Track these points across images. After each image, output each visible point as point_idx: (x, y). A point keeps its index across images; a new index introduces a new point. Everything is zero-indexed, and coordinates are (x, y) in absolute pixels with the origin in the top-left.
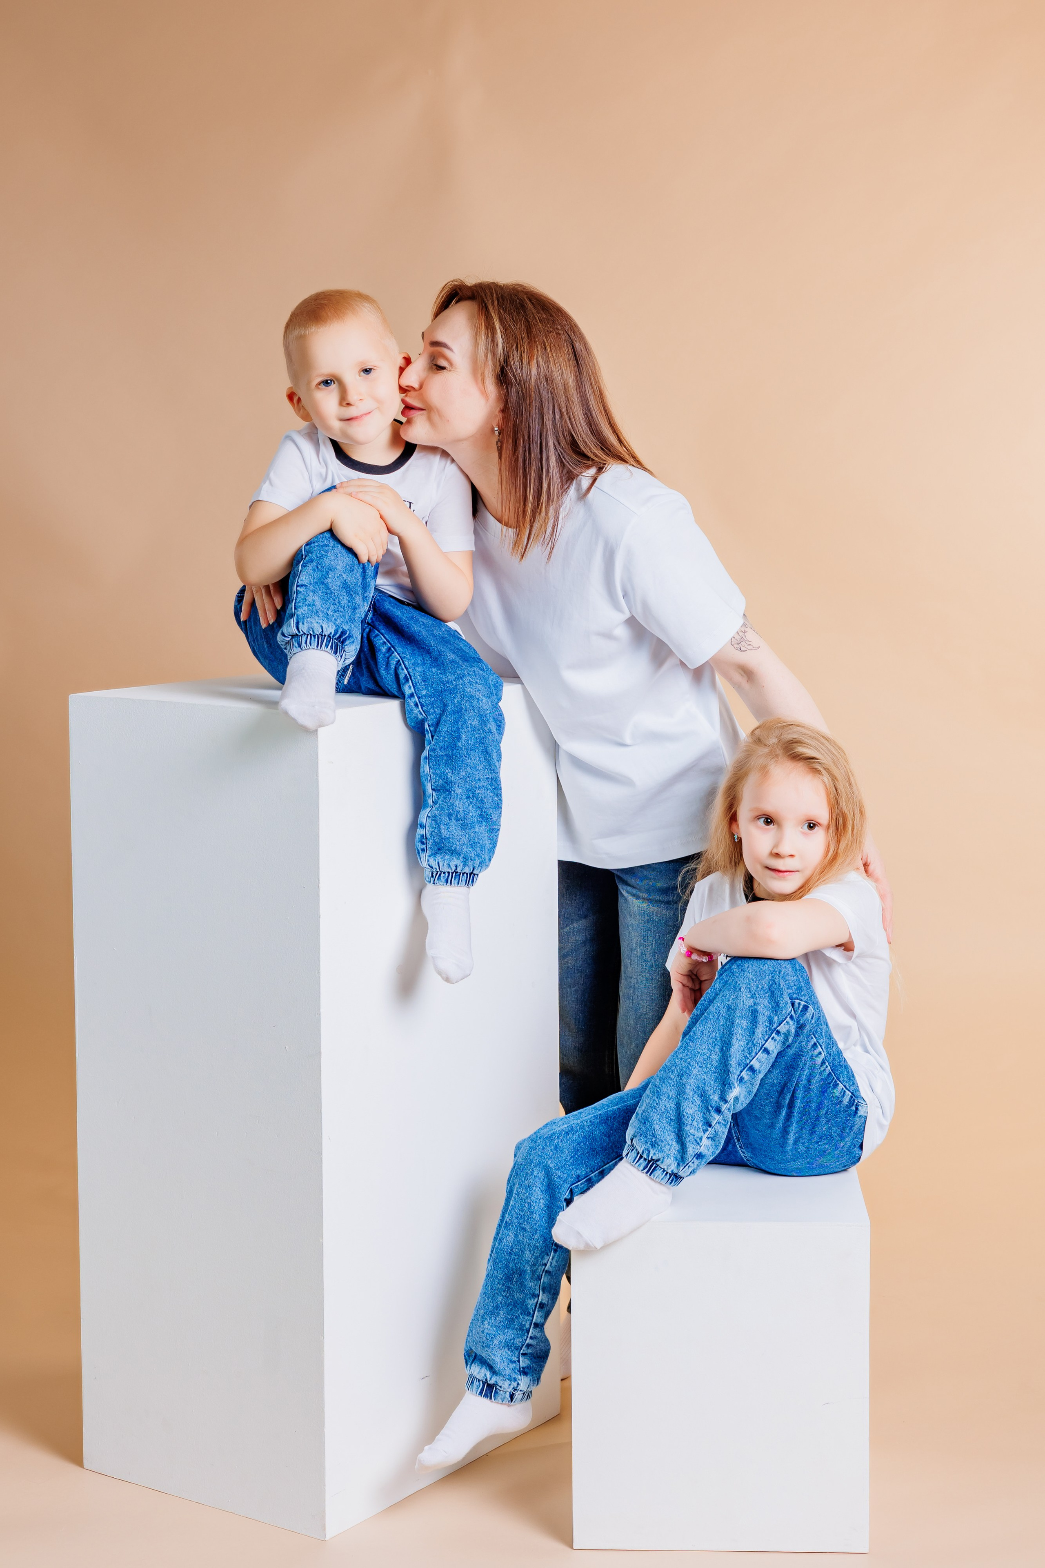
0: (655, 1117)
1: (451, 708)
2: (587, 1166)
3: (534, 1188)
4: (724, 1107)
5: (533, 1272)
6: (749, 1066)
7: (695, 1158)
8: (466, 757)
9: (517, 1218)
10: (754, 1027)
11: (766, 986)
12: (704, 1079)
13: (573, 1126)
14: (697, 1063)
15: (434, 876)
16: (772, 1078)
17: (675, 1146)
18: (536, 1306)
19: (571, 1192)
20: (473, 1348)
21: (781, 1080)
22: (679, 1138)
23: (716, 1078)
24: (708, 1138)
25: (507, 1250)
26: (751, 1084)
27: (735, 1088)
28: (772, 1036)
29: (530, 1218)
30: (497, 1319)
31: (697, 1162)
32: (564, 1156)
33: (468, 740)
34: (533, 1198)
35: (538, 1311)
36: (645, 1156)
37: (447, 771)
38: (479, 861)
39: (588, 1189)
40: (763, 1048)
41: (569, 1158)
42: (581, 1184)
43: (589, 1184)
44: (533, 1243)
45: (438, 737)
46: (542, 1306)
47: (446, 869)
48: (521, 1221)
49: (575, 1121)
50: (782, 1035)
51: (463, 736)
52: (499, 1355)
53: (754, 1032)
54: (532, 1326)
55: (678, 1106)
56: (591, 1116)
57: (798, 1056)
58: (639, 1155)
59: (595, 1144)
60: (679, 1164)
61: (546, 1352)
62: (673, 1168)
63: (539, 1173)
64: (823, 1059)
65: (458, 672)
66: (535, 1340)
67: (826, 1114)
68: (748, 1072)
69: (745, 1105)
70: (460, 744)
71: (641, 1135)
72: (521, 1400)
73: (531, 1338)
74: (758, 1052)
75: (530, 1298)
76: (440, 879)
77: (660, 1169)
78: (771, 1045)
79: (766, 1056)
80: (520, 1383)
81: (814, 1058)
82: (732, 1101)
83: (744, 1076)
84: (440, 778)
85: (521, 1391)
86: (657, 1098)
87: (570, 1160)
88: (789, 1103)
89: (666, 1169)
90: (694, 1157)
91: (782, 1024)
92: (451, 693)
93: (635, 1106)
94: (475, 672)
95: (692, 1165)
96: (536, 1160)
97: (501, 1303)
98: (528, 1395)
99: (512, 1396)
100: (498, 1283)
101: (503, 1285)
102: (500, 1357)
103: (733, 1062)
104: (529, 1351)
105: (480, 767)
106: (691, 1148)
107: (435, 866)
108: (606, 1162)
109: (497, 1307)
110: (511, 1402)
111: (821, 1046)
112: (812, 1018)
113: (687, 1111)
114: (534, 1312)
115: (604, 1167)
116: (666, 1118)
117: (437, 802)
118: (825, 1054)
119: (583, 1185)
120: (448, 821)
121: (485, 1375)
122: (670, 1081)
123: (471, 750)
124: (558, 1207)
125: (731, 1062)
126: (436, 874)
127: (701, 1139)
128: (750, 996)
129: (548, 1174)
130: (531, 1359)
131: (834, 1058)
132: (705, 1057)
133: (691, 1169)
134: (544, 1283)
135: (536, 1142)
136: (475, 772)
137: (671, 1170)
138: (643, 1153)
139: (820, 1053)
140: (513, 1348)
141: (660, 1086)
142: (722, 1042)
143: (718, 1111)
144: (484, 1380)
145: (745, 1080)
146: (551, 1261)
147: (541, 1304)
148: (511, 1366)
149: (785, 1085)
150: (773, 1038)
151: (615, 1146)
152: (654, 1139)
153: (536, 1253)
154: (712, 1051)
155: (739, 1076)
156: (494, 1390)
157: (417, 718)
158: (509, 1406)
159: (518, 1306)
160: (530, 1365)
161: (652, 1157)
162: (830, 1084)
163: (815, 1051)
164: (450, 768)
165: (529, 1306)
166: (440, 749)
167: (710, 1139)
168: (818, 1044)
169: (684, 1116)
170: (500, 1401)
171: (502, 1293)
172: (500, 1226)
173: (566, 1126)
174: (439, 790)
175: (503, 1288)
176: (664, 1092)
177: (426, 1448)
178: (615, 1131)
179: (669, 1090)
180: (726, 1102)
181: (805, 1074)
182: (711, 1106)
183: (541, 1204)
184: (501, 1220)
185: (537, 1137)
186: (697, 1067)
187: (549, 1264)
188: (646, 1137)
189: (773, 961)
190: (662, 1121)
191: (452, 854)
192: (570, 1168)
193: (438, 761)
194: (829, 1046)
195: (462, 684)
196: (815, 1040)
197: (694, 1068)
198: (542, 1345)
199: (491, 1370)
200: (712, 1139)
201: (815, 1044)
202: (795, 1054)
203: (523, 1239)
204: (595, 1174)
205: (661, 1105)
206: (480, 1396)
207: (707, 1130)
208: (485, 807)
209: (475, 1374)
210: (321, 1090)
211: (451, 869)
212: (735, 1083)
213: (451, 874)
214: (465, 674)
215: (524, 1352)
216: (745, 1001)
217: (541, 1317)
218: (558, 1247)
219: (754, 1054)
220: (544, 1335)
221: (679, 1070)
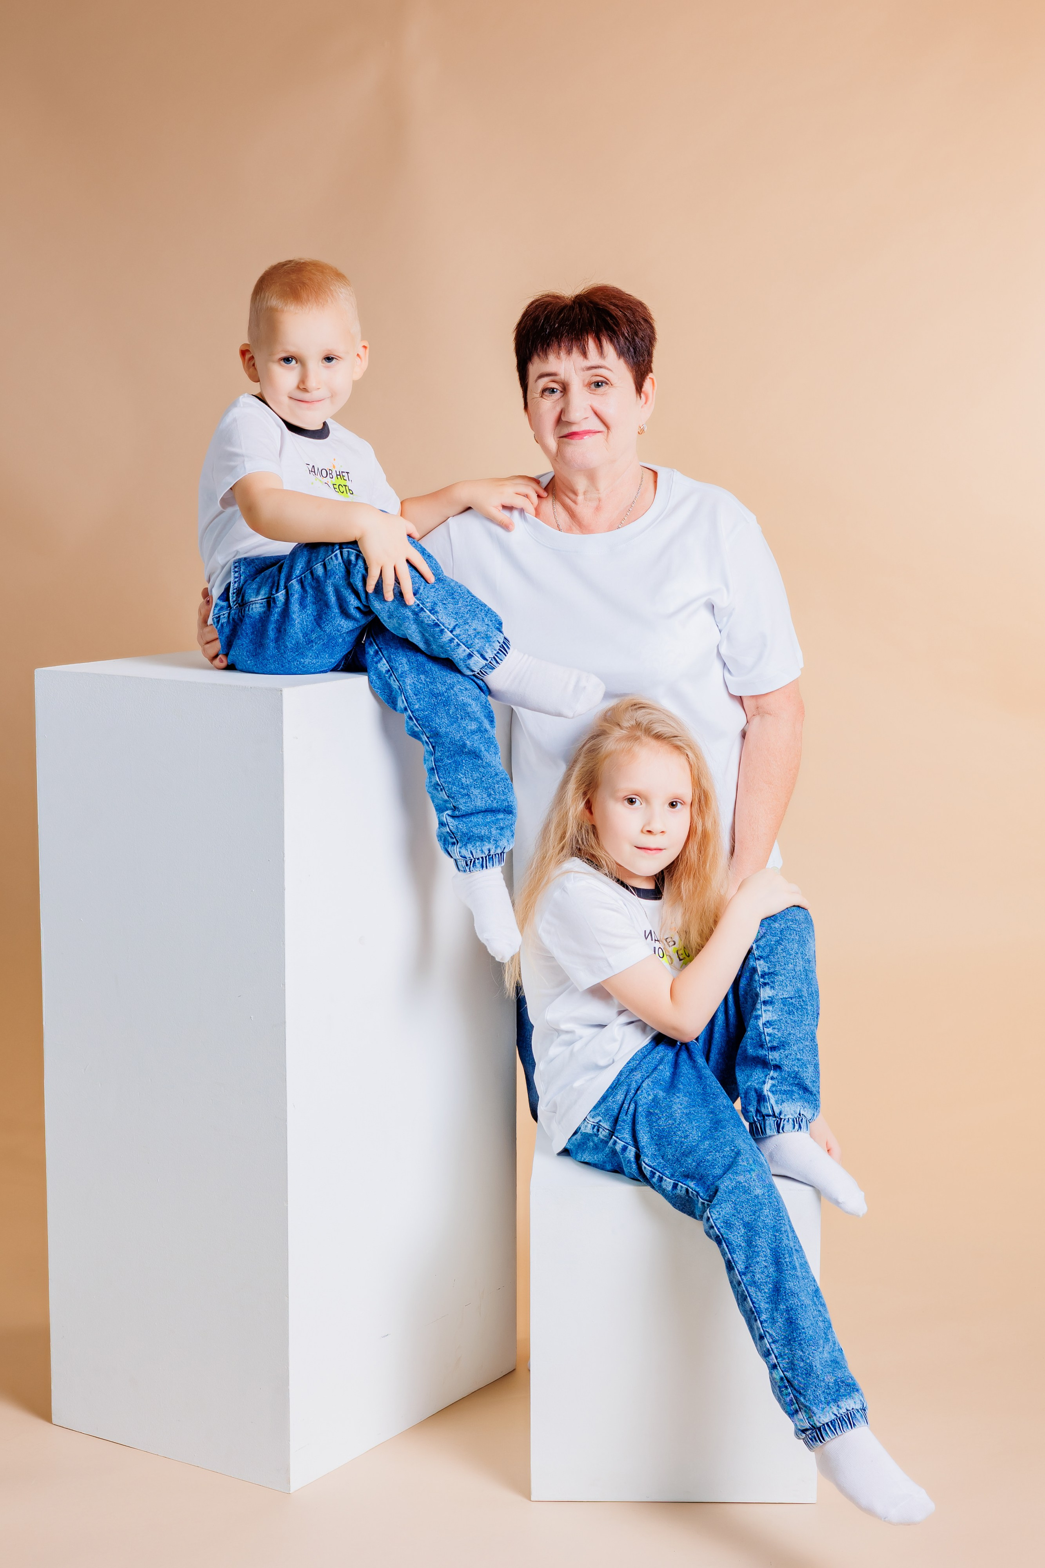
15: (469, 864)
47: (480, 855)
76: (476, 866)
107: (469, 855)
126: (471, 862)
191: (482, 840)
193: (447, 769)
211: (485, 854)
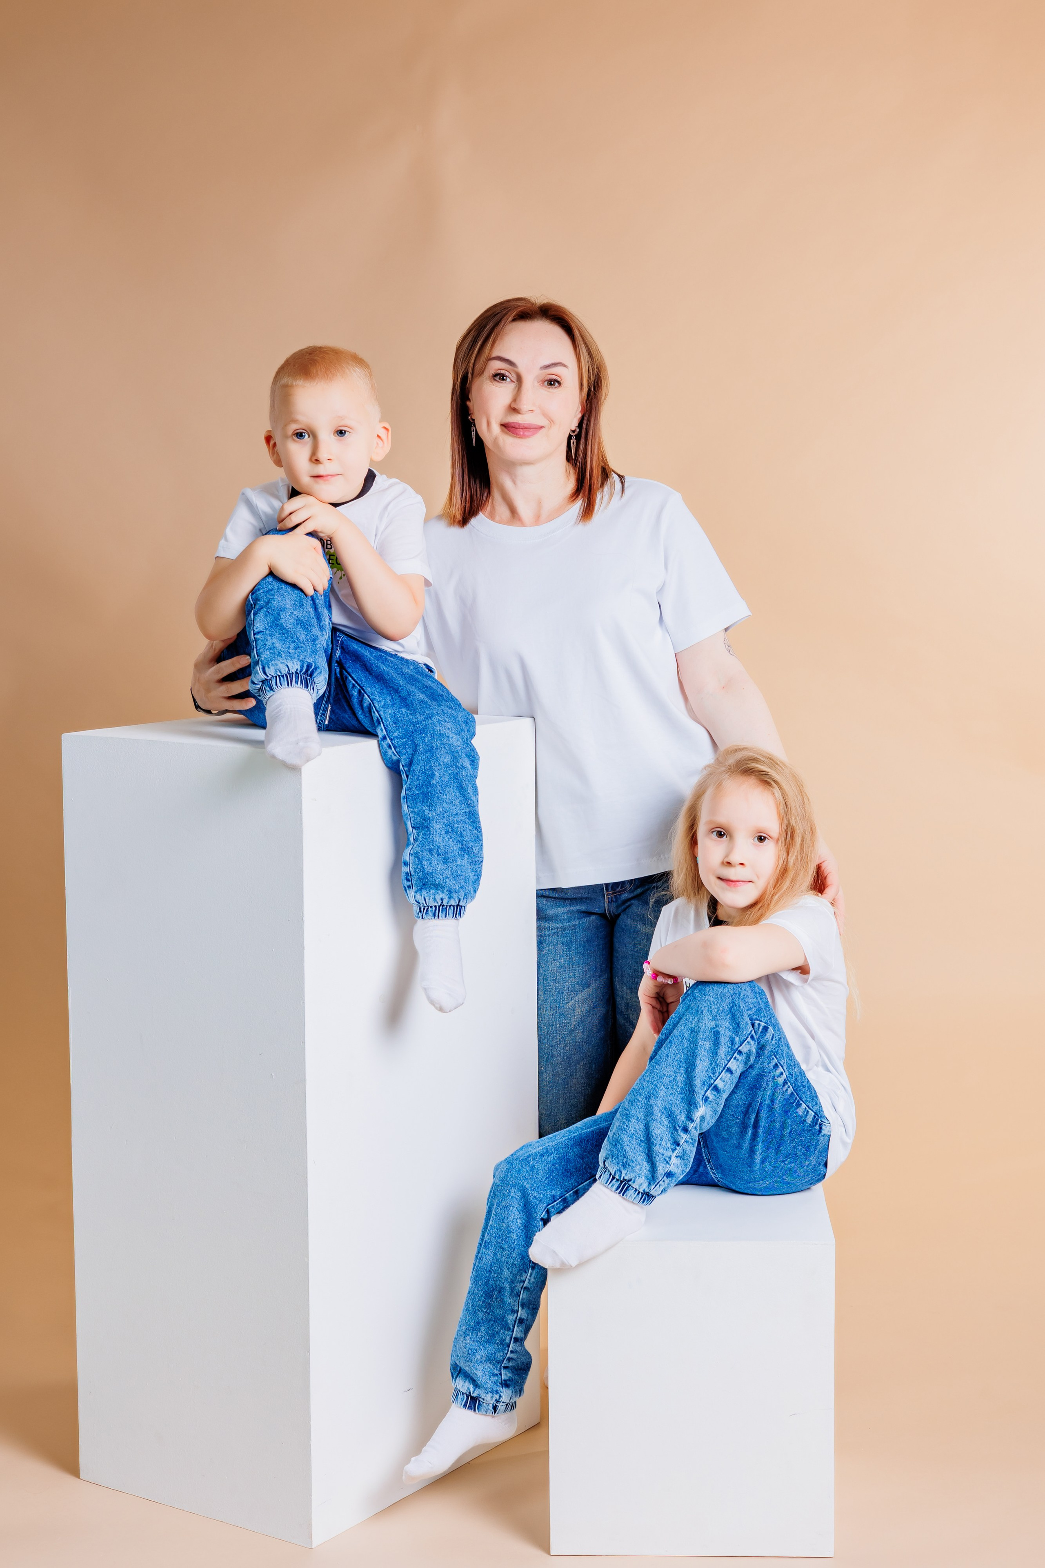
0: (626, 1139)
1: (423, 748)
2: (561, 1187)
3: (511, 1208)
4: (691, 1126)
5: (512, 1289)
6: (713, 1086)
7: (665, 1177)
8: (441, 793)
9: (495, 1238)
10: (717, 1048)
11: (727, 1009)
12: (671, 1100)
13: (548, 1148)
14: (664, 1085)
15: (422, 911)
16: (736, 1099)
17: (646, 1166)
18: (515, 1322)
19: (548, 1212)
20: (458, 1362)
21: (745, 1101)
22: (649, 1158)
23: (682, 1099)
24: (677, 1157)
25: (487, 1267)
26: (716, 1103)
27: (700, 1107)
28: (734, 1056)
29: (508, 1237)
30: (479, 1334)
31: (667, 1180)
32: (540, 1177)
33: (442, 777)
34: (511, 1218)
35: (518, 1326)
36: (617, 1177)
37: (424, 808)
38: (463, 893)
39: (563, 1209)
40: (726, 1068)
41: (544, 1179)
42: (557, 1204)
43: (565, 1203)
44: (511, 1261)
45: (412, 776)
46: (521, 1321)
47: (433, 903)
48: (499, 1241)
49: (550, 1144)
50: (744, 1055)
51: (437, 774)
52: (481, 1369)
53: (716, 1054)
54: (513, 1340)
55: (647, 1127)
56: (565, 1138)
57: (760, 1076)
58: (611, 1177)
59: (570, 1165)
60: (650, 1183)
61: (527, 1364)
62: (644, 1187)
63: (515, 1194)
64: (785, 1079)
65: (427, 712)
66: (515, 1354)
67: (790, 1133)
68: (713, 1091)
69: (711, 1124)
70: (434, 782)
71: (613, 1156)
72: (505, 1411)
73: (512, 1352)
74: (722, 1072)
75: (509, 1314)
76: (428, 913)
77: (632, 1188)
78: (733, 1065)
79: (730, 1075)
80: (502, 1395)
81: (776, 1078)
82: (698, 1120)
83: (709, 1095)
84: (418, 815)
85: (503, 1402)
86: (627, 1120)
87: (545, 1180)
88: (754, 1123)
89: (638, 1189)
90: (664, 1175)
91: (744, 1044)
92: (421, 733)
93: (608, 1128)
94: (443, 711)
95: (663, 1183)
96: (513, 1181)
97: (482, 1319)
98: (512, 1406)
99: (495, 1408)
100: (479, 1300)
101: (484, 1302)
102: (481, 1371)
103: (698, 1082)
104: (511, 1364)
105: (457, 802)
106: (661, 1167)
107: (422, 901)
108: (580, 1182)
109: (478, 1323)
110: (495, 1413)
111: (782, 1066)
112: (772, 1039)
113: (656, 1131)
114: (514, 1326)
115: (579, 1187)
116: (636, 1139)
117: (418, 839)
118: (787, 1074)
119: (559, 1205)
120: (430, 857)
121: (469, 1388)
122: (638, 1103)
123: (445, 787)
124: (534, 1226)
125: (695, 1083)
126: (424, 909)
127: (670, 1158)
128: (711, 1018)
129: (524, 1195)
130: (513, 1372)
131: (796, 1079)
132: (671, 1079)
133: (662, 1188)
134: (522, 1299)
135: (512, 1164)
136: (451, 808)
137: (643, 1189)
138: (615, 1174)
139: (782, 1074)
140: (494, 1362)
141: (629, 1109)
142: (687, 1064)
143: (686, 1130)
144: (468, 1393)
145: (710, 1100)
146: (529, 1278)
147: (520, 1319)
148: (493, 1379)
149: (750, 1105)
150: (735, 1058)
151: (589, 1167)
152: (625, 1160)
153: (515, 1271)
154: (677, 1072)
155: (704, 1096)
156: (478, 1402)
157: (392, 759)
158: (493, 1417)
159: (499, 1322)
160: (512, 1378)
161: (624, 1177)
162: (793, 1103)
163: (777, 1071)
164: (427, 806)
165: (509, 1321)
166: (416, 788)
167: (679, 1158)
168: (779, 1065)
169: (653, 1137)
170: (484, 1413)
171: (483, 1309)
172: (480, 1244)
173: (541, 1148)
174: (419, 827)
175: (484, 1304)
176: (633, 1114)
177: (413, 1459)
178: (589, 1153)
179: (638, 1112)
180: (692, 1121)
181: (768, 1094)
182: (678, 1126)
183: (518, 1224)
184: (481, 1239)
185: (513, 1158)
186: (664, 1089)
187: (527, 1281)
188: (618, 1158)
189: (733, 985)
190: (632, 1142)
192: (546, 1188)
193: (416, 800)
194: (791, 1067)
195: (431, 724)
196: (776, 1061)
197: (661, 1090)
198: (523, 1358)
199: (474, 1383)
200: (681, 1157)
201: (776, 1065)
202: (758, 1075)
203: (502, 1257)
204: (570, 1194)
205: (631, 1127)
206: (464, 1408)
207: (676, 1149)
208: (466, 840)
209: (459, 1387)
210: (306, 1116)
211: (438, 903)
212: (701, 1102)
213: (437, 907)
214: (433, 713)
215: (505, 1366)
216: (707, 1023)
217: (521, 1331)
218: (535, 1266)
219: (717, 1074)
220: (524, 1348)
221: (646, 1093)
